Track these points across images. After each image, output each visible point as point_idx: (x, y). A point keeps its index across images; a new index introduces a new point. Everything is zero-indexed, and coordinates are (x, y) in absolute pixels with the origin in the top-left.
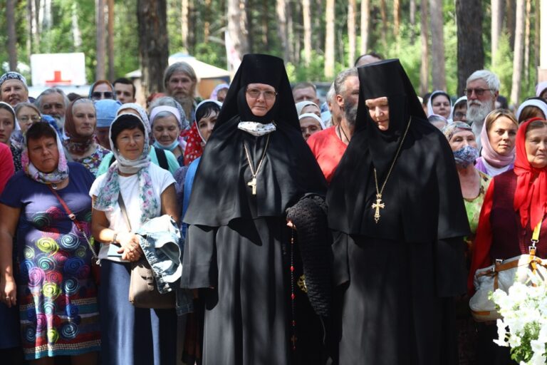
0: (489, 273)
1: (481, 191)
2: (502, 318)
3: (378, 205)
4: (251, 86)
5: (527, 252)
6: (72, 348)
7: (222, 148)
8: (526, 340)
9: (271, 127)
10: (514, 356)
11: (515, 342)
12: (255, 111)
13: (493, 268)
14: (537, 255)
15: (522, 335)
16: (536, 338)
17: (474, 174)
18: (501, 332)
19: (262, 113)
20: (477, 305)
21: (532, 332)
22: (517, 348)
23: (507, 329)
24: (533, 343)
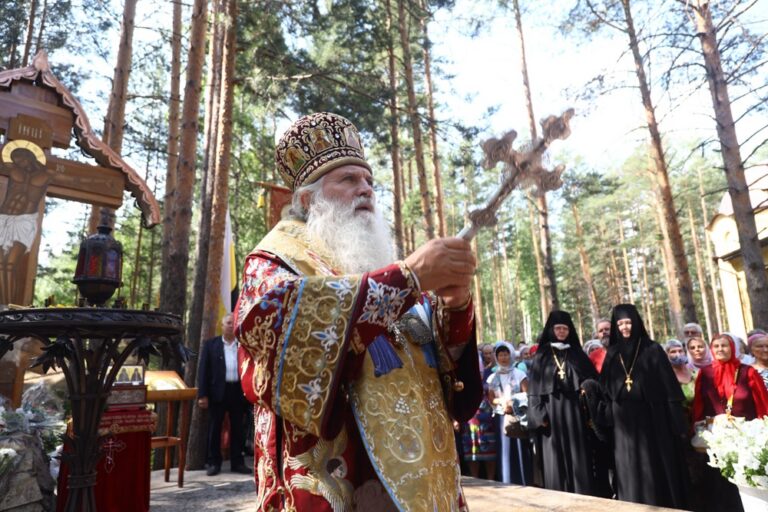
0: (702, 425)
1: (692, 379)
2: (709, 448)
3: (629, 381)
4: (557, 326)
5: (725, 413)
6: (486, 457)
7: (542, 358)
8: (730, 463)
9: (568, 346)
10: (724, 474)
11: (722, 465)
12: (559, 338)
13: (705, 422)
14: (732, 414)
15: (727, 460)
16: (736, 462)
17: (686, 369)
18: (712, 458)
19: (563, 339)
20: (696, 444)
21: (733, 458)
22: (724, 469)
23: (715, 455)
24: (734, 465)
